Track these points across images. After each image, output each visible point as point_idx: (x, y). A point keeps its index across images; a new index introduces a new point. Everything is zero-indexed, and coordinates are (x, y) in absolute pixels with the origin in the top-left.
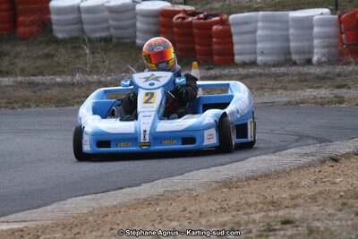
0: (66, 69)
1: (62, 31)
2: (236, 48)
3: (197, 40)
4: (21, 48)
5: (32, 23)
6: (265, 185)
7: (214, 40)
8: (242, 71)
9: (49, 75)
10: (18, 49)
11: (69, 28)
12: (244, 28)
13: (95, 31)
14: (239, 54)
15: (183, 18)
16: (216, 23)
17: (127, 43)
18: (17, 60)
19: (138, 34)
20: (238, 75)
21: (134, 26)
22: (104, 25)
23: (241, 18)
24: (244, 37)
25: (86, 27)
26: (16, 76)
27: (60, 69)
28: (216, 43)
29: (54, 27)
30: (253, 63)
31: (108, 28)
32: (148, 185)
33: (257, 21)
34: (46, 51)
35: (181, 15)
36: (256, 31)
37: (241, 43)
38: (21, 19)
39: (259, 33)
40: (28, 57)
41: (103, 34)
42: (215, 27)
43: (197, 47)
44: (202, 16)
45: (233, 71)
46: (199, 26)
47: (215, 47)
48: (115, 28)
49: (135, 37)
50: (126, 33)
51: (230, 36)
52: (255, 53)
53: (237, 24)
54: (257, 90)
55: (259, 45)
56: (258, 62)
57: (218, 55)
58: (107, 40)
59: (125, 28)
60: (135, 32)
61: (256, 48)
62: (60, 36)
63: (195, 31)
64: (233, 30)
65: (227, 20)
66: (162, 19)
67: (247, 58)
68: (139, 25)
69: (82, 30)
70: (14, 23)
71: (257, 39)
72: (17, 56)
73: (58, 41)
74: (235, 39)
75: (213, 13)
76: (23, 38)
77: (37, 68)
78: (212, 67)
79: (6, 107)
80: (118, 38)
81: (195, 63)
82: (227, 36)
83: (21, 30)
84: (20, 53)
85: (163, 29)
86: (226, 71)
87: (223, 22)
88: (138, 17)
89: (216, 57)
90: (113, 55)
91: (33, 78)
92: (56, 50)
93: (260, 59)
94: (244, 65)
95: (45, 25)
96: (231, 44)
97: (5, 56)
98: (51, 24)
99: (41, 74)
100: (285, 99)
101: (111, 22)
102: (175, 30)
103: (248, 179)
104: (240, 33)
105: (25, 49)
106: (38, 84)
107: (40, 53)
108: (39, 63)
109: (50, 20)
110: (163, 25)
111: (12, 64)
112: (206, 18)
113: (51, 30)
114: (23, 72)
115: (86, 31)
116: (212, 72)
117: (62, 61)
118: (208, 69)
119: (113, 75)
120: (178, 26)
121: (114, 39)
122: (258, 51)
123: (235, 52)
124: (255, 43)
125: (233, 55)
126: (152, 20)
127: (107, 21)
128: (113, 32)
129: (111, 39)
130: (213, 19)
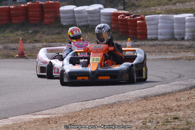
0: (67, 40)
1: (65, 22)
2: (148, 31)
3: (129, 27)
4: (46, 29)
5: (51, 18)
7: (138, 27)
8: (151, 43)
9: (59, 43)
10: (44, 30)
11: (69, 20)
12: (152, 22)
13: (81, 22)
14: (150, 35)
15: (123, 17)
16: (139, 19)
18: (43, 35)
20: (149, 45)
21: (100, 20)
22: (86, 19)
23: (151, 17)
24: (152, 27)
25: (77, 20)
26: (43, 43)
27: (64, 40)
28: (139, 29)
29: (61, 20)
30: (156, 39)
31: (87, 21)
33: (158, 19)
34: (57, 31)
35: (122, 15)
36: (158, 24)
37: (151, 29)
38: (46, 15)
39: (159, 25)
40: (48, 34)
41: (85, 24)
42: (138, 22)
43: (129, 31)
44: (132, 16)
45: (147, 43)
46: (130, 21)
47: (138, 31)
48: (91, 21)
51: (146, 26)
52: (157, 34)
53: (149, 20)
54: (158, 52)
55: (159, 31)
56: (159, 39)
57: (140, 35)
59: (95, 21)
60: (100, 22)
61: (157, 32)
62: (64, 24)
63: (129, 23)
64: (147, 23)
65: (144, 18)
66: (113, 17)
67: (153, 37)
68: (102, 20)
69: (75, 22)
70: (42, 18)
71: (159, 27)
72: (43, 33)
73: (63, 26)
74: (148, 27)
75: (137, 14)
76: (47, 25)
77: (52, 39)
78: (136, 40)
80: (91, 26)
81: (129, 39)
82: (144, 26)
83: (46, 21)
84: (45, 32)
85: (113, 22)
86: (143, 43)
87: (142, 19)
88: (102, 16)
89: (138, 36)
90: (89, 33)
91: (52, 44)
92: (62, 31)
93: (159, 37)
94: (152, 40)
95: (57, 19)
96: (146, 30)
97: (38, 33)
98: (60, 18)
99: (55, 42)
100: (172, 57)
101: (89, 18)
102: (119, 22)
103: (155, 96)
104: (150, 25)
105: (47, 30)
107: (55, 32)
108: (54, 37)
109: (59, 16)
110: (113, 20)
111: (41, 37)
112: (134, 17)
113: (60, 21)
114: (46, 41)
115: (77, 22)
116: (137, 43)
117: (65, 36)
118: (135, 41)
120: (121, 20)
121: (90, 26)
122: (159, 33)
123: (148, 33)
124: (157, 29)
125: (147, 35)
126: (108, 17)
127: (87, 17)
128: (89, 23)
129: (88, 26)
130: (138, 17)
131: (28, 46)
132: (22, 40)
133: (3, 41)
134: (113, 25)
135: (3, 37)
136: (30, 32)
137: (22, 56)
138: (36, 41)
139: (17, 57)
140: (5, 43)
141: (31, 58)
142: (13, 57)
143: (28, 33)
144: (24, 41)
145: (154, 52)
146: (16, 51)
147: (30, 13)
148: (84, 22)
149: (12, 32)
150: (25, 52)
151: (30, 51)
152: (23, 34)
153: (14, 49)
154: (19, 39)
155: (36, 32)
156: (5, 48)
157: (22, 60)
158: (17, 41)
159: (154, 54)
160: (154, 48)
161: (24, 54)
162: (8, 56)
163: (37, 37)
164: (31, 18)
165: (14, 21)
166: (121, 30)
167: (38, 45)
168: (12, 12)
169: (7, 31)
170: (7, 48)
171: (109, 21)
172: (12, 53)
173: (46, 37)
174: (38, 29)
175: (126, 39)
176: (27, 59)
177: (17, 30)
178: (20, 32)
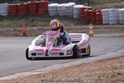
1: (52, 14)
2: (103, 19)
3: (92, 17)
4: (40, 18)
5: (43, 11)
6: (112, 62)
7: (97, 17)
8: (105, 26)
9: (48, 26)
10: (39, 19)
11: (53, 12)
12: (106, 13)
13: (62, 14)
15: (88, 10)
16: (97, 12)
17: (71, 17)
19: (74, 15)
20: (104, 27)
21: (73, 12)
22: (64, 12)
23: (105, 10)
24: (106, 16)
25: (59, 12)
26: (38, 27)
28: (97, 18)
29: (49, 12)
30: (108, 24)
31: (65, 13)
32: (77, 61)
33: (110, 11)
34: (46, 19)
35: (87, 9)
37: (105, 18)
38: (40, 10)
39: (110, 15)
40: (41, 21)
41: (64, 15)
42: (97, 13)
43: (92, 19)
44: (93, 10)
45: (102, 26)
46: (92, 13)
47: (97, 19)
48: (67, 13)
49: (73, 15)
50: (71, 14)
51: (101, 16)
52: (109, 21)
53: (104, 12)
54: (110, 32)
55: (110, 19)
57: (98, 21)
58: (65, 16)
59: (70, 13)
60: (73, 14)
61: (109, 20)
62: (51, 15)
63: (91, 14)
64: (102, 14)
66: (81, 10)
67: (106, 22)
68: (75, 12)
70: (37, 11)
71: (110, 17)
72: (38, 21)
73: (50, 17)
74: (103, 17)
75: (97, 9)
76: (40, 15)
77: (44, 24)
79: (35, 36)
81: (91, 24)
82: (100, 16)
83: (40, 13)
86: (100, 26)
87: (100, 12)
88: (74, 10)
89: (97, 22)
90: (66, 20)
91: (43, 27)
92: (50, 19)
93: (110, 23)
94: (106, 24)
96: (102, 18)
97: (35, 20)
98: (48, 11)
99: (45, 26)
102: (85, 14)
103: (107, 60)
104: (105, 15)
105: (41, 19)
106: (44, 29)
108: (45, 23)
109: (48, 10)
110: (81, 12)
111: (37, 23)
112: (94, 10)
114: (40, 26)
115: (59, 14)
116: (96, 27)
118: (95, 25)
119: (66, 27)
120: (86, 12)
121: (67, 16)
122: (110, 20)
123: (103, 20)
124: (109, 18)
125: (102, 21)
126: (78, 11)
127: (65, 11)
128: (67, 14)
129: (66, 16)
130: (97, 11)
131: (28, 29)
132: (25, 25)
133: (13, 26)
134: (81, 16)
135: (13, 23)
136: (30, 20)
137: (25, 35)
138: (34, 26)
139: (22, 36)
140: (14, 27)
141: (30, 36)
142: (19, 36)
143: (29, 20)
144: (26, 26)
145: (107, 32)
146: (21, 32)
147: (30, 8)
148: (64, 13)
149: (18, 20)
150: (27, 33)
151: (30, 32)
152: (26, 22)
153: (20, 31)
154: (23, 25)
155: (33, 20)
156: (15, 30)
157: (24, 37)
158: (21, 26)
159: (107, 33)
160: (107, 30)
161: (26, 34)
162: (16, 35)
163: (34, 23)
164: (30, 11)
165: (20, 13)
166: (86, 18)
167: (35, 28)
168: (19, 8)
169: (15, 20)
170: (16, 30)
171: (79, 13)
172: (19, 33)
173: (39, 23)
174: (35, 18)
175: (89, 24)
176: (28, 37)
177: (22, 19)
178: (24, 20)
